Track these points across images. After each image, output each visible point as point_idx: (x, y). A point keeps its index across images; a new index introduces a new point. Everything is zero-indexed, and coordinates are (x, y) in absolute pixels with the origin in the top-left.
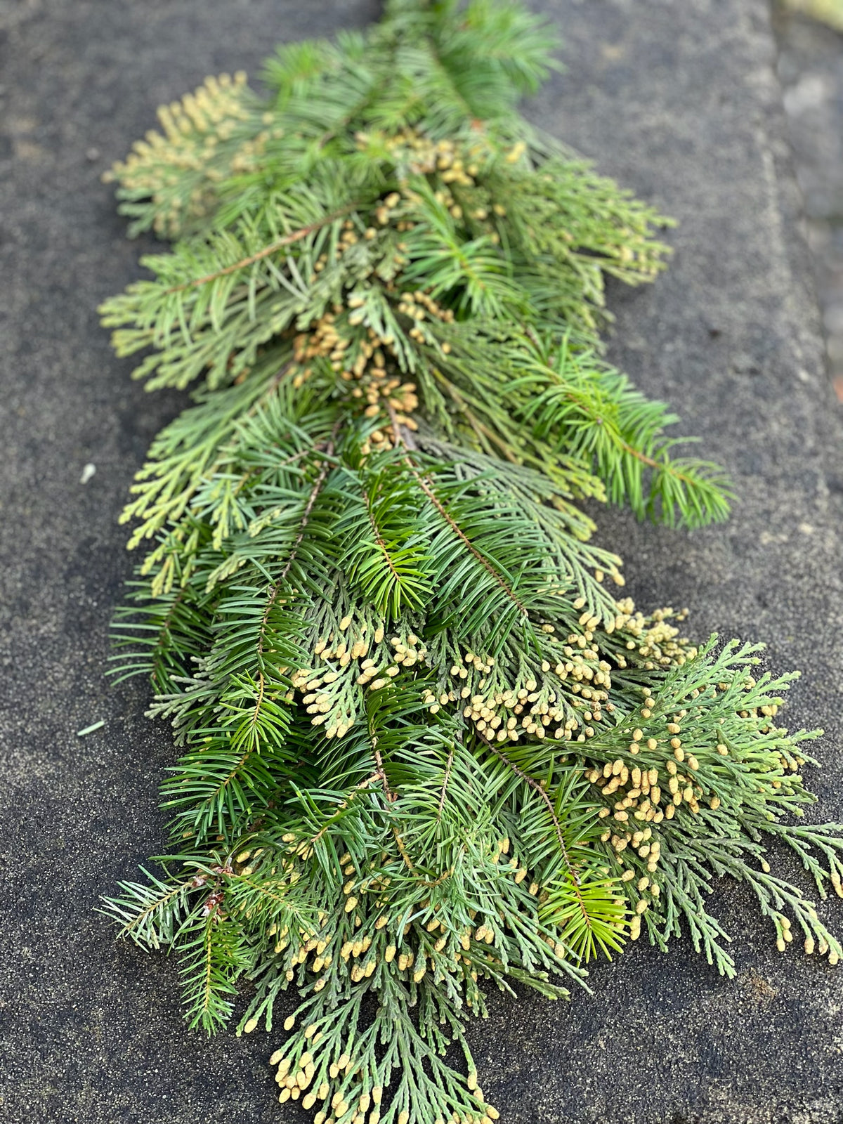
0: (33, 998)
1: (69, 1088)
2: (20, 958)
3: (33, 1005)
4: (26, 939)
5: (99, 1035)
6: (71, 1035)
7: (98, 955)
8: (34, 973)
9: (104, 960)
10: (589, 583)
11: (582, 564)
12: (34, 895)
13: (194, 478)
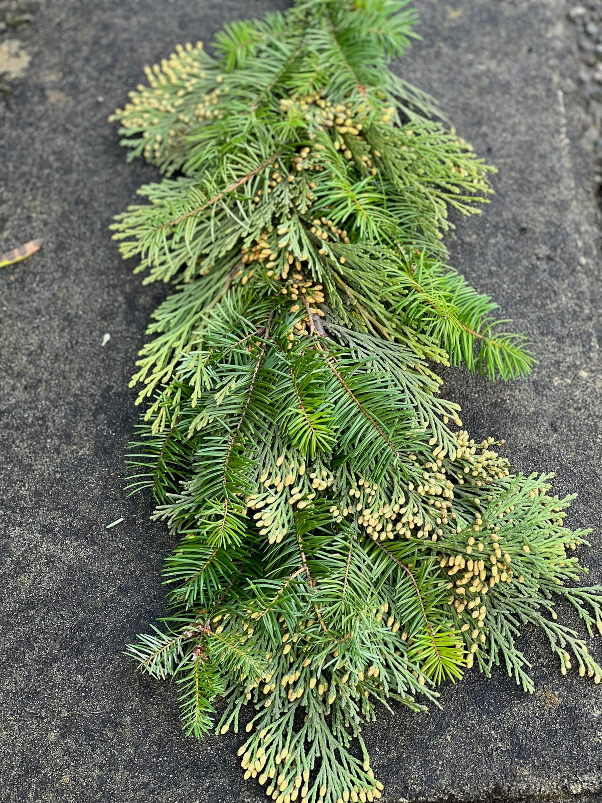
0: (85, 710)
1: (110, 770)
2: (76, 683)
3: (86, 715)
4: (79, 670)
5: (128, 735)
6: (110, 735)
7: (125, 680)
8: (85, 693)
9: (129, 683)
10: (439, 426)
11: (435, 413)
12: (83, 639)
13: (177, 352)
